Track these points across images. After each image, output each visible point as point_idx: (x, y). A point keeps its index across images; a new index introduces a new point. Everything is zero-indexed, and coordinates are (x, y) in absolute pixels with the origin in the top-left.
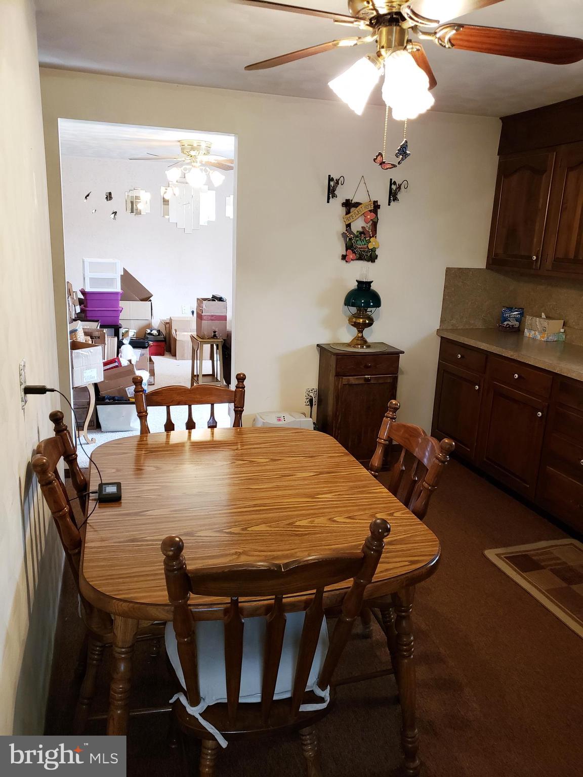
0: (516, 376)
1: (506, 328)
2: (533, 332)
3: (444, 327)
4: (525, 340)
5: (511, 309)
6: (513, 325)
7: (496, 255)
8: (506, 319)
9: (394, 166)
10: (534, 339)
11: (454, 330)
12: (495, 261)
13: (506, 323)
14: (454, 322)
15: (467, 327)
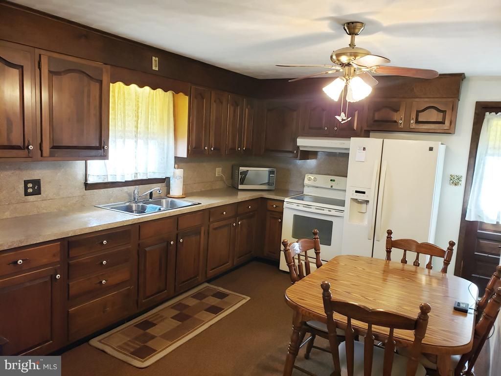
0: (21, 262)
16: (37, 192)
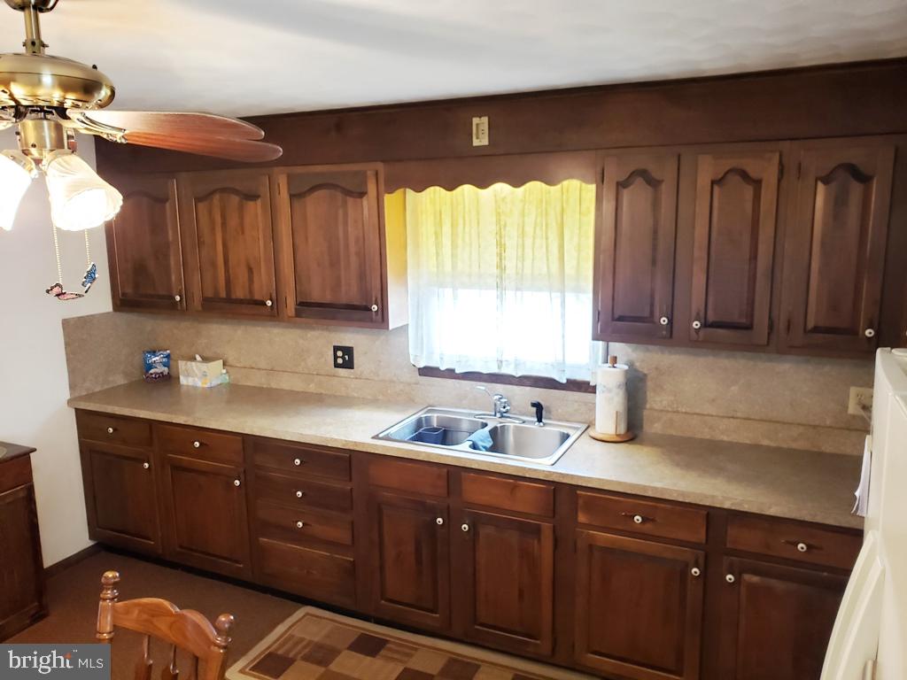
0: (197, 444)
1: (156, 378)
2: (190, 379)
3: (77, 395)
4: (183, 390)
5: (154, 353)
6: (162, 373)
7: (123, 294)
8: (150, 366)
9: (80, 296)
10: (195, 388)
11: (89, 397)
12: (124, 302)
13: (152, 371)
14: (87, 384)
15: (106, 387)
16: (349, 364)
